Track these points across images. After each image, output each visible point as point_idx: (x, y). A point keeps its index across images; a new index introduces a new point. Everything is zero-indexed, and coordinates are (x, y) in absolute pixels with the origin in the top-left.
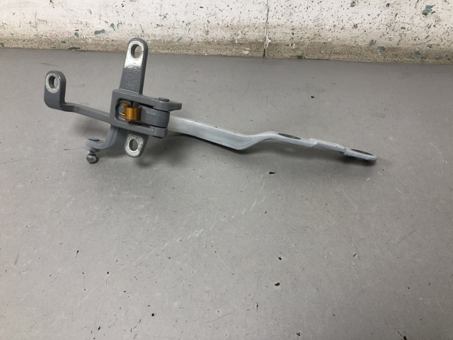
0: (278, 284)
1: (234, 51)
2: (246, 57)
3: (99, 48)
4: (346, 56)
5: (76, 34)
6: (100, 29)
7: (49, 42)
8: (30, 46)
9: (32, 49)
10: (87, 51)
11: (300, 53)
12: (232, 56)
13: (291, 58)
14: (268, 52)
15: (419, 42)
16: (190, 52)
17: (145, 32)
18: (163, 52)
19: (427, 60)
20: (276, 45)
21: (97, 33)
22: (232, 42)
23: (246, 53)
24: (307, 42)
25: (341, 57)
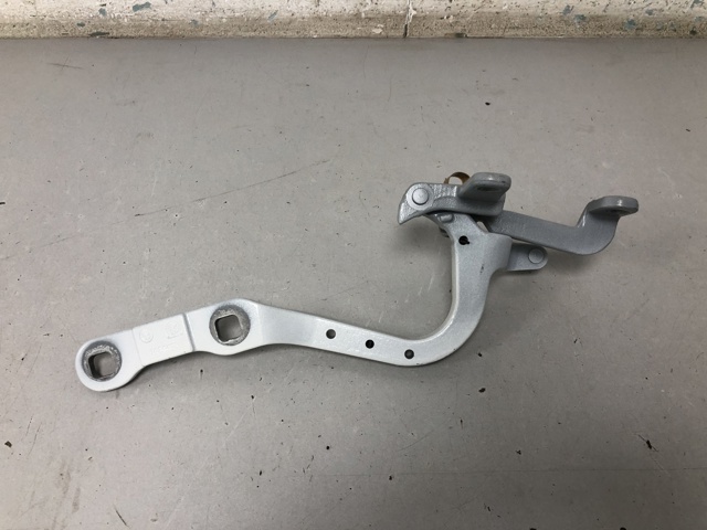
0: (483, 390)
1: (359, 30)
2: (378, 38)
3: (141, 33)
4: (527, 32)
5: (102, 11)
6: (143, 3)
7: (56, 24)
8: (24, 33)
9: (28, 38)
10: (122, 37)
11: (459, 29)
12: (355, 38)
13: (446, 38)
14: (411, 29)
15: (635, 6)
16: (289, 34)
17: (217, 5)
18: (248, 34)
19: (644, 32)
20: (424, 18)
21: (136, 8)
22: (357, 16)
23: (378, 31)
24: (472, 12)
25: (520, 33)
